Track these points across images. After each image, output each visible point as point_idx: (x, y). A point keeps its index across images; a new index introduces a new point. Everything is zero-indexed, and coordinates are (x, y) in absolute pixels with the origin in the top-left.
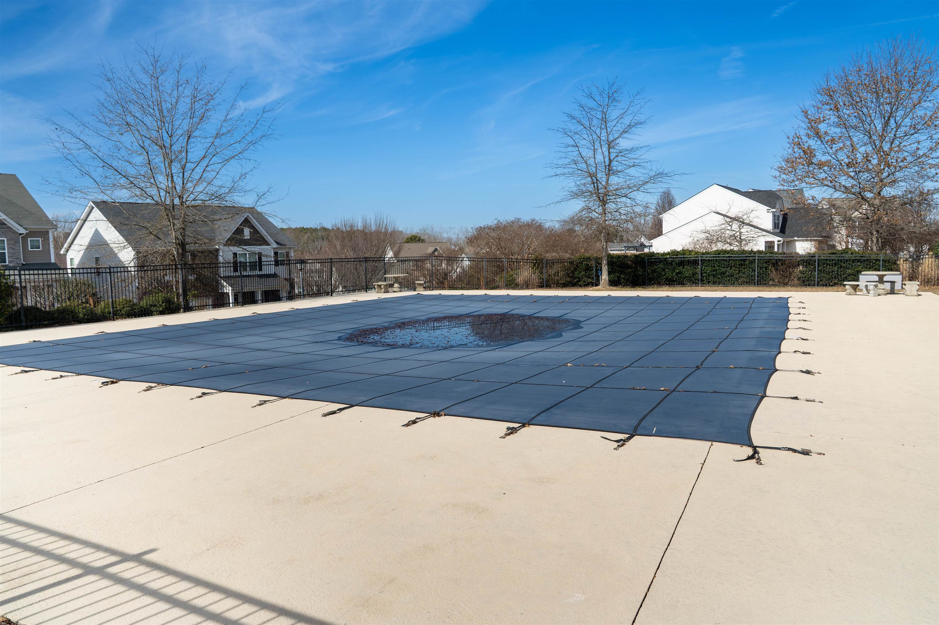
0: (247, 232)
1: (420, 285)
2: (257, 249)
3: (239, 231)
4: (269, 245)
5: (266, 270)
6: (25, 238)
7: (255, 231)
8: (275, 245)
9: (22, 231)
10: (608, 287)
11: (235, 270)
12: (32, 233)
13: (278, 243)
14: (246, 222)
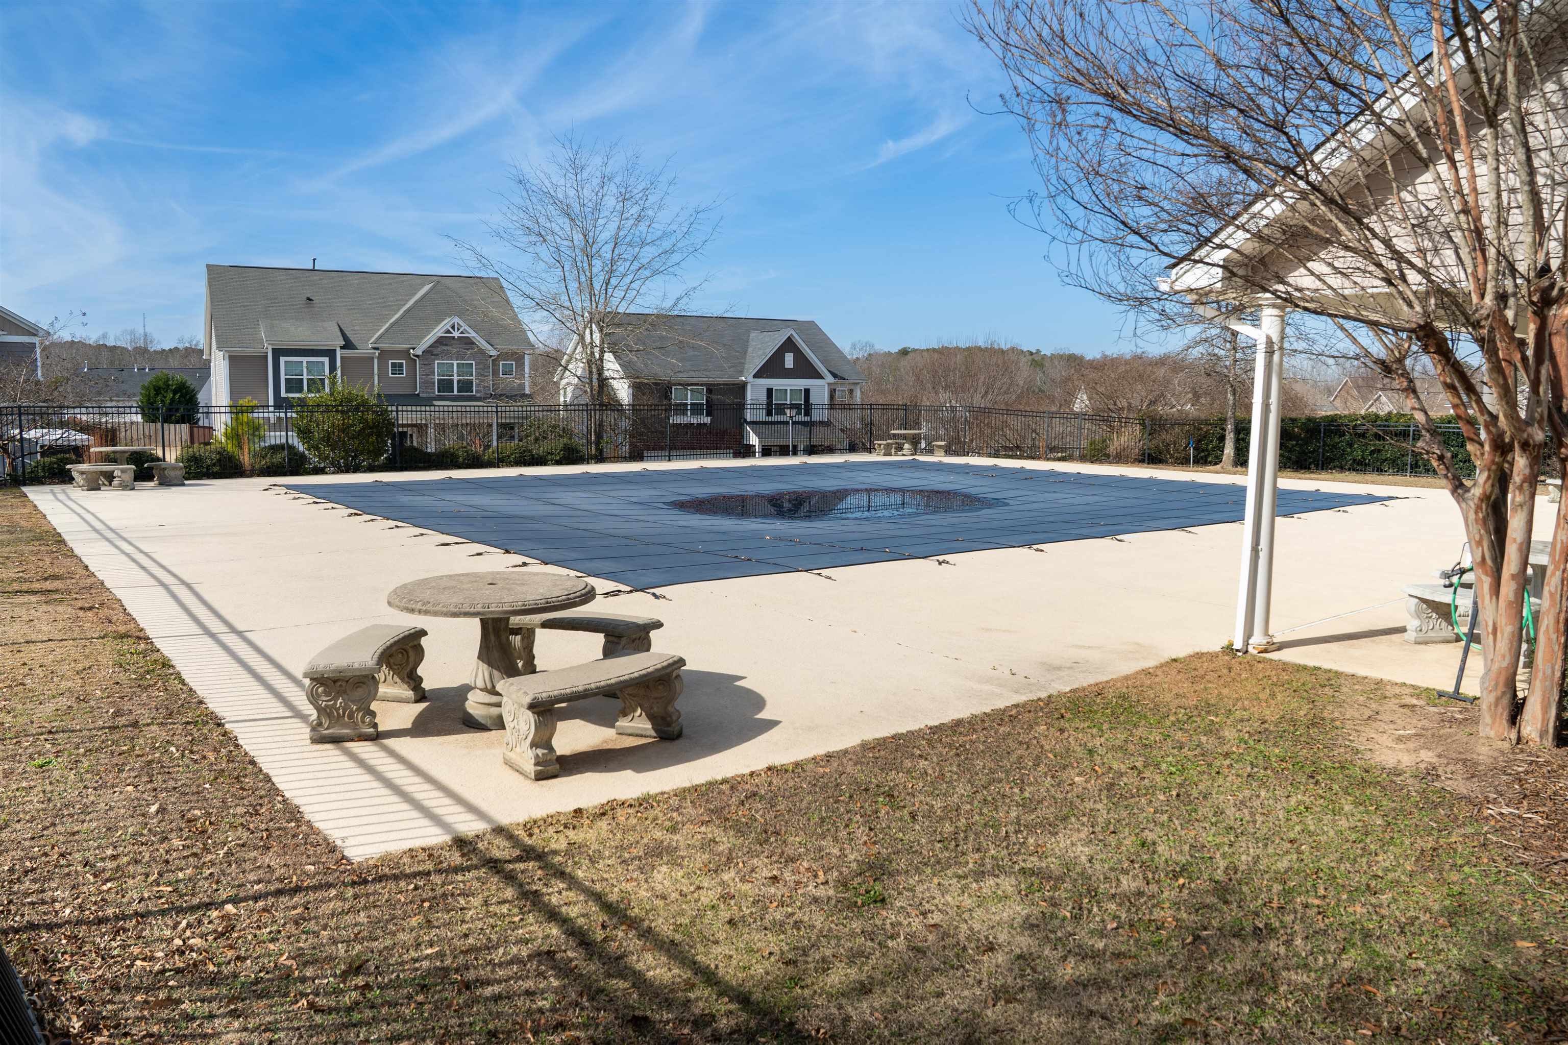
0: (789, 360)
1: (940, 447)
2: (801, 383)
3: (778, 356)
4: (822, 378)
5: (817, 416)
6: (495, 361)
7: (800, 357)
8: (830, 379)
9: (493, 353)
10: (1230, 468)
11: (769, 413)
12: (504, 356)
13: (835, 376)
14: (789, 345)
